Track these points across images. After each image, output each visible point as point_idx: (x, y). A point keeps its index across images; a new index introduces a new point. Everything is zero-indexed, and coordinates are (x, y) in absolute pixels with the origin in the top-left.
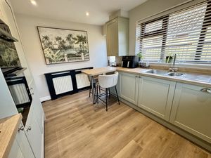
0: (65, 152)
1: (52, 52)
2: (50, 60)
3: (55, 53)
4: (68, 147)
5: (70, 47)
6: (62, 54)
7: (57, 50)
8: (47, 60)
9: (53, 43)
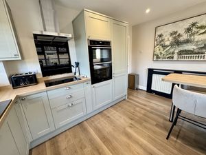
0: (108, 117)
1: (162, 49)
2: (158, 57)
3: (164, 49)
4: (112, 117)
5: (187, 42)
6: (172, 50)
7: (167, 46)
8: (155, 57)
9: (166, 39)
